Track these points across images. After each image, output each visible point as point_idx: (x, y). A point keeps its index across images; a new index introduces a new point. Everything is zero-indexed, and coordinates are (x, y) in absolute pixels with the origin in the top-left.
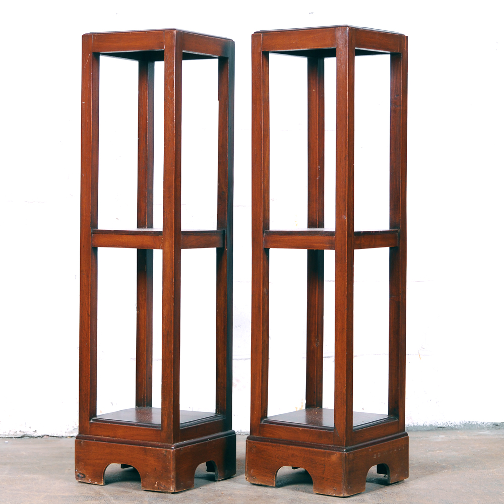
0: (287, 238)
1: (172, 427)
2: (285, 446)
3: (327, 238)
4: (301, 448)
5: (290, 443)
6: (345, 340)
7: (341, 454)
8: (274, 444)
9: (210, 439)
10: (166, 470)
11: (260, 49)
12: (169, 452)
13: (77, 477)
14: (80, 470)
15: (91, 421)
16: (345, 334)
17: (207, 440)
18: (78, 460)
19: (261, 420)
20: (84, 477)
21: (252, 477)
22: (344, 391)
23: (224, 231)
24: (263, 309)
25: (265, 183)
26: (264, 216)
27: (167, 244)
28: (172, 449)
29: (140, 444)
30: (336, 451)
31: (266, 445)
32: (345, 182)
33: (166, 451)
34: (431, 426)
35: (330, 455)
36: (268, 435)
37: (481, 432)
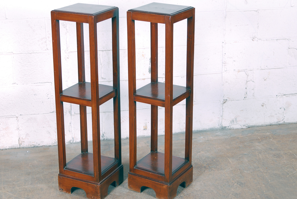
0: (144, 99)
1: (98, 177)
2: (144, 179)
3: (161, 102)
4: (151, 181)
5: (146, 178)
6: (169, 144)
7: (167, 186)
8: (139, 177)
9: (113, 173)
10: (97, 193)
11: (131, 18)
12: (98, 186)
13: (60, 190)
14: (61, 187)
15: (64, 169)
16: (169, 141)
17: (112, 174)
18: (60, 183)
19: (134, 166)
20: (63, 190)
21: (131, 188)
22: (169, 162)
23: (116, 89)
24: (134, 125)
25: (134, 75)
26: (134, 88)
27: (93, 105)
28: (99, 185)
29: (85, 181)
30: (165, 184)
31: (136, 177)
32: (169, 82)
33: (96, 186)
34: (197, 130)
35: (163, 185)
36: (137, 173)
37: (217, 133)
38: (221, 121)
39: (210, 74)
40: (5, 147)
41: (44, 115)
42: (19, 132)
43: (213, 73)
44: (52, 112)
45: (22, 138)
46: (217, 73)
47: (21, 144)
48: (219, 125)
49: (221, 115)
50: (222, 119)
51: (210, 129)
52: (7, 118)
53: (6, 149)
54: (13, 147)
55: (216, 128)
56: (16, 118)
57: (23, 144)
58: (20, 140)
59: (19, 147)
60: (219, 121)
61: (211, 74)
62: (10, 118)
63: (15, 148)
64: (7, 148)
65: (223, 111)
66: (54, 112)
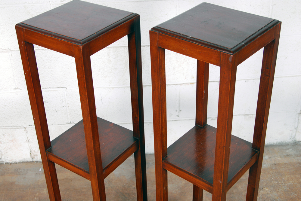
11: (156, 44)
37: (287, 151)
38: (294, 134)
39: (286, 77)
40: (15, 160)
41: (59, 126)
42: (30, 145)
43: (291, 76)
44: (70, 122)
45: (35, 151)
46: (296, 76)
47: (34, 157)
48: (292, 138)
49: (296, 127)
50: (296, 132)
51: (279, 143)
52: (12, 128)
53: (16, 163)
54: (24, 161)
55: (286, 142)
56: (24, 129)
57: (36, 158)
58: (32, 153)
59: (31, 161)
60: (292, 134)
61: (288, 77)
62: (16, 129)
63: (27, 162)
64: (17, 161)
65: (298, 123)
66: (72, 123)
